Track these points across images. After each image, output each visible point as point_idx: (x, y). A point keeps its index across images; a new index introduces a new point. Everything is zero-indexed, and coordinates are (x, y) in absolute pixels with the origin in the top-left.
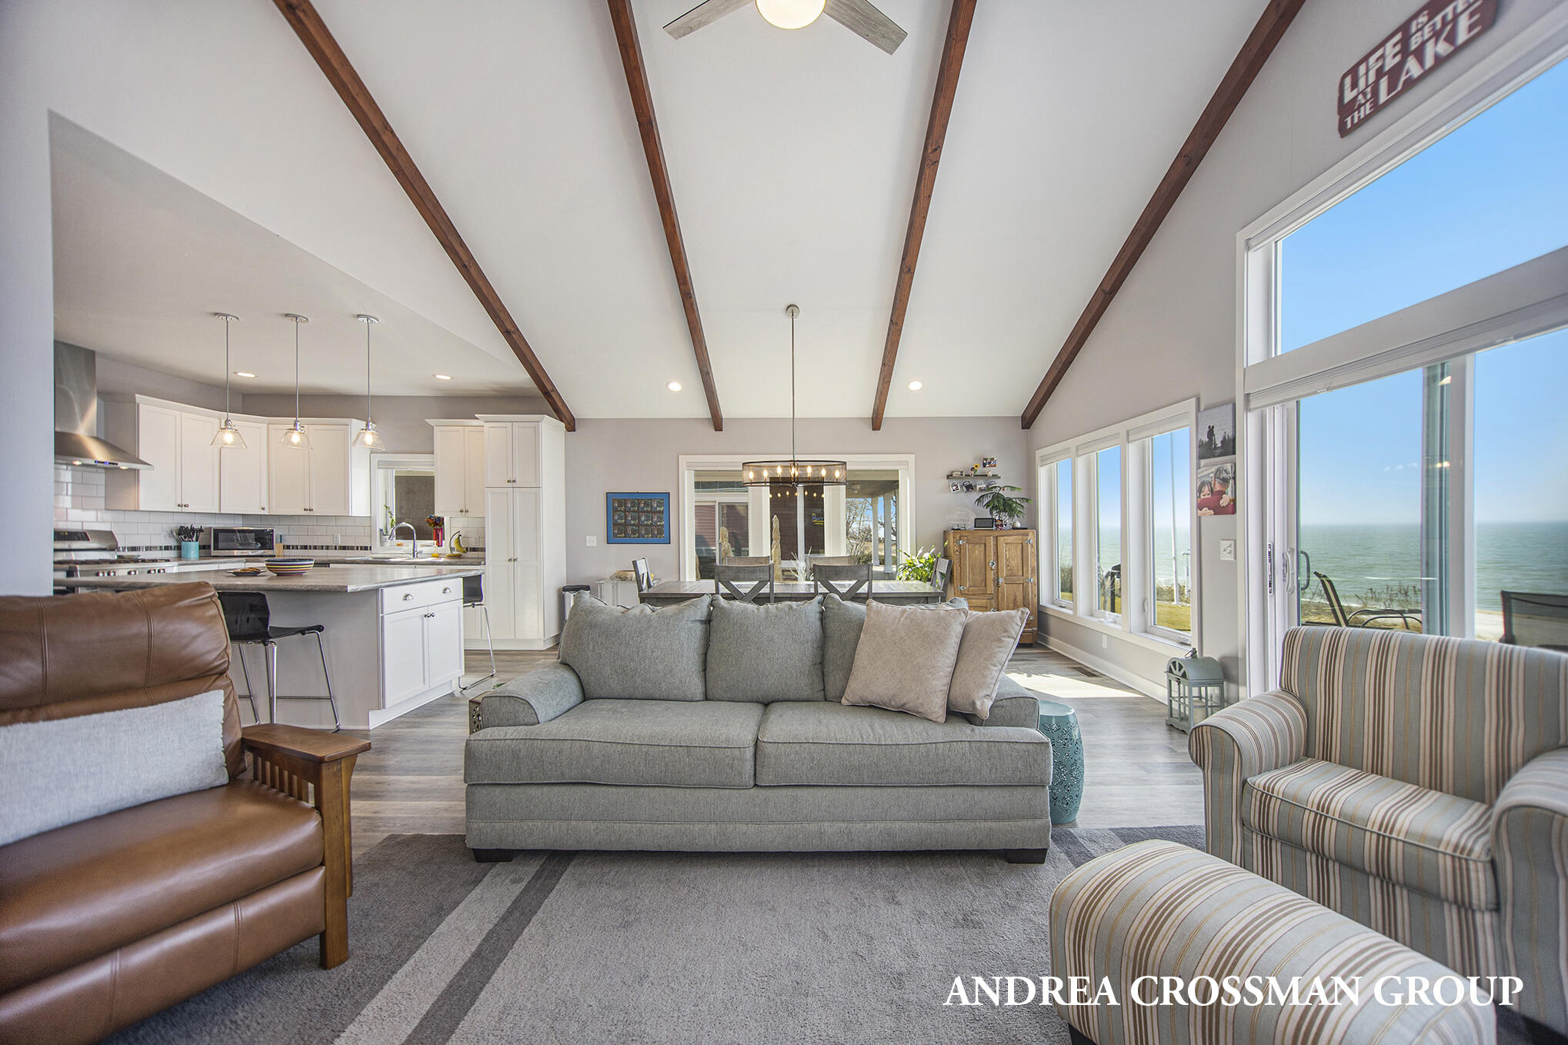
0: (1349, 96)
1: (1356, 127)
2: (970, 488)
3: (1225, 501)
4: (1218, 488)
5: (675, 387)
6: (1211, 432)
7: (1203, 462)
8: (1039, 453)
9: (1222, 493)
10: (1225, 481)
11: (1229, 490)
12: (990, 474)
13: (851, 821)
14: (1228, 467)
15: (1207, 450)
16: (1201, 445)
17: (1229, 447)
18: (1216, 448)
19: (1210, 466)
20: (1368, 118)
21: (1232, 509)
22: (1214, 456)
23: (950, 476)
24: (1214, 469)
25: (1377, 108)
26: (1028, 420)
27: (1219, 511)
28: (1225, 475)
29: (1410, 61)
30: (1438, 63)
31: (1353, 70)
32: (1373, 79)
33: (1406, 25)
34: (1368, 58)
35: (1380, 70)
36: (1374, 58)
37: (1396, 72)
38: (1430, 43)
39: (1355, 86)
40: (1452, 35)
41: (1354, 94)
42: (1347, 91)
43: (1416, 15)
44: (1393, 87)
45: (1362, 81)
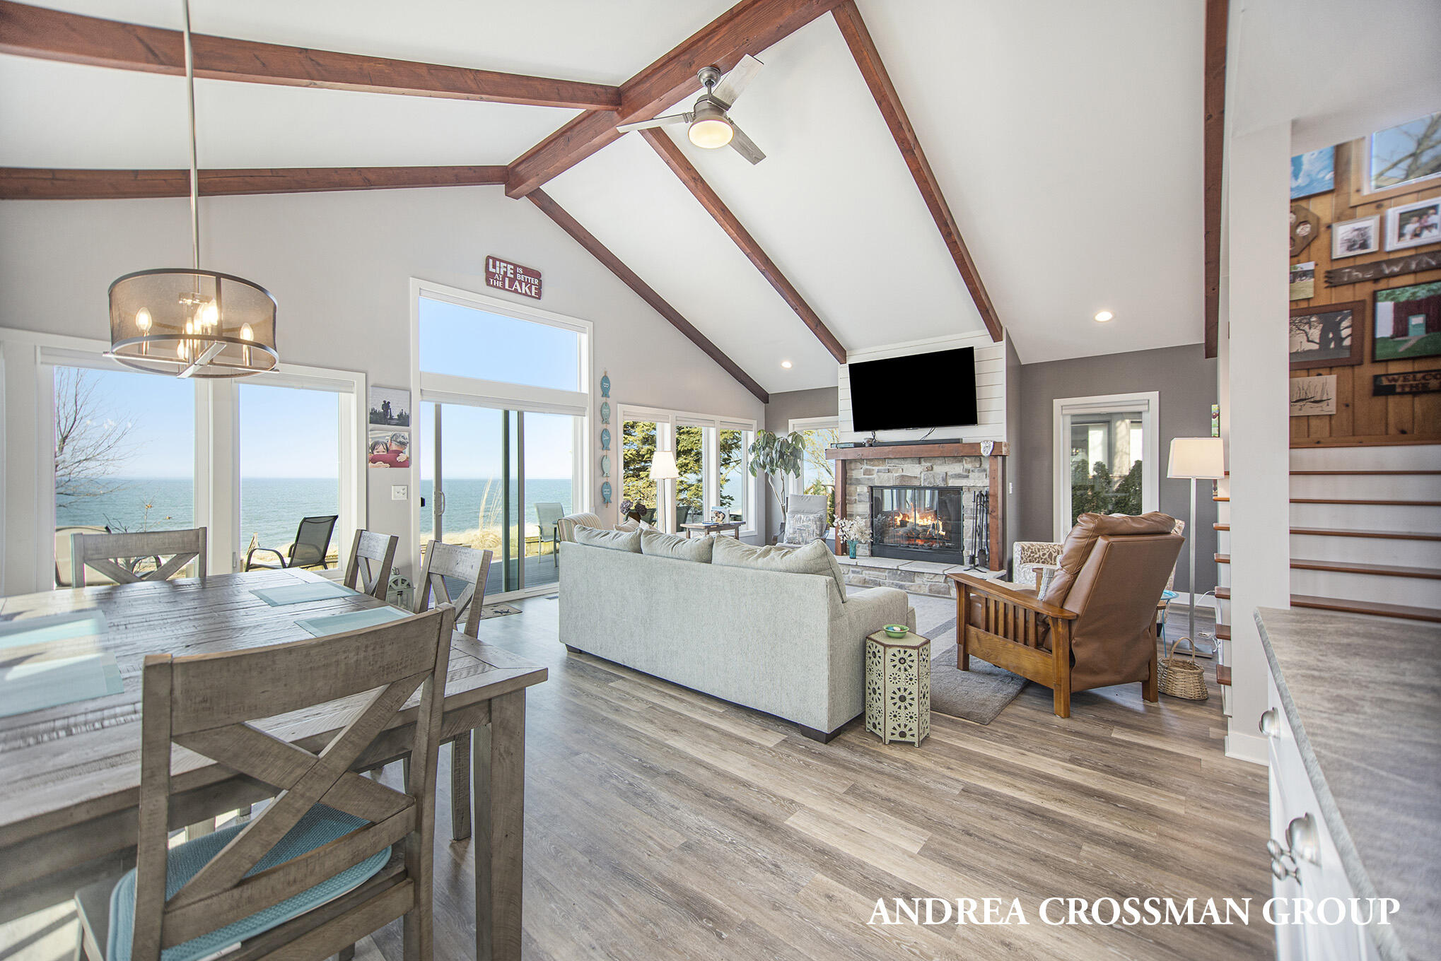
0: (491, 269)
1: (493, 286)
3: (401, 458)
4: (394, 447)
6: (386, 406)
9: (398, 453)
10: (403, 444)
11: (407, 450)
14: (405, 435)
15: (380, 417)
16: (373, 413)
17: (404, 420)
18: (391, 418)
20: (496, 287)
21: (406, 464)
22: (389, 424)
24: (391, 434)
25: (504, 288)
27: (394, 464)
28: (402, 440)
29: (517, 283)
30: (526, 294)
31: (495, 259)
32: (502, 273)
33: (516, 266)
34: (501, 261)
35: (505, 273)
36: (502, 264)
37: (512, 281)
38: (524, 284)
39: (494, 267)
40: (530, 289)
41: (494, 271)
42: (491, 266)
43: (520, 267)
44: (511, 286)
45: (498, 269)
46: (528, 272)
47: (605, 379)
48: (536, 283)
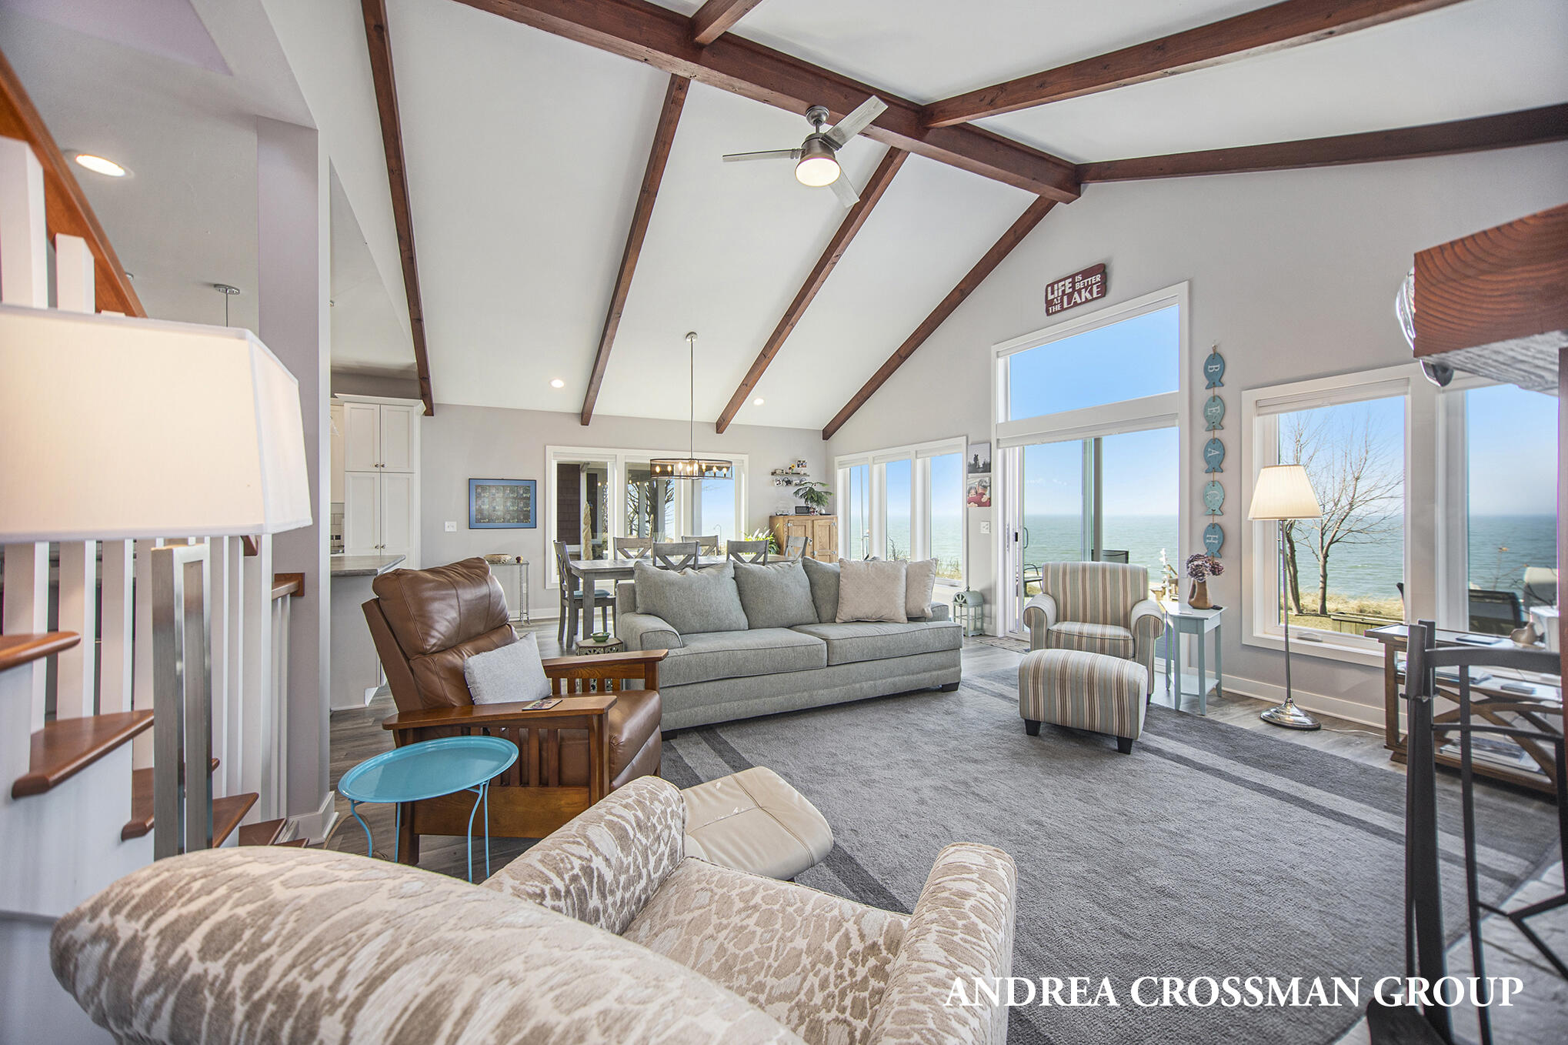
0: (1050, 297)
1: (1053, 313)
2: (789, 482)
3: (984, 499)
4: (980, 491)
5: (558, 384)
6: (976, 458)
7: (970, 475)
8: (837, 459)
9: (983, 494)
10: (985, 487)
11: (988, 492)
12: (802, 473)
13: (875, 679)
14: (987, 479)
15: (973, 468)
16: (970, 465)
17: (987, 468)
18: (979, 467)
19: (976, 479)
20: (1059, 311)
21: (989, 503)
22: (978, 472)
23: (773, 474)
24: (978, 480)
25: (1063, 309)
26: (828, 433)
27: (980, 504)
28: (984, 483)
29: (1076, 295)
30: (1087, 301)
31: (1052, 285)
32: (1060, 294)
33: (1073, 276)
34: (1058, 282)
35: (1064, 291)
36: (1060, 284)
37: (1070, 296)
38: (1083, 290)
39: (1053, 293)
40: (1091, 292)
41: (1052, 297)
42: (1049, 294)
43: (1077, 274)
44: (1069, 302)
45: (1056, 292)
46: (1087, 273)
47: (1216, 358)
48: (1098, 279)
